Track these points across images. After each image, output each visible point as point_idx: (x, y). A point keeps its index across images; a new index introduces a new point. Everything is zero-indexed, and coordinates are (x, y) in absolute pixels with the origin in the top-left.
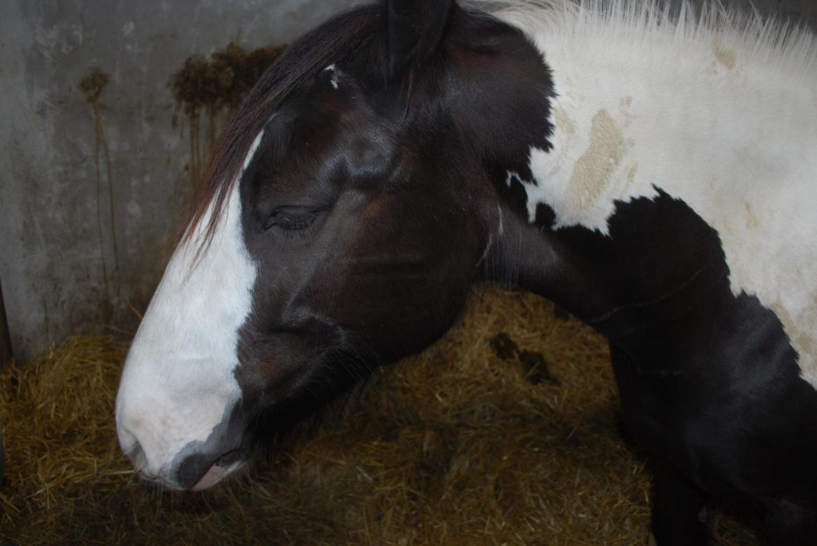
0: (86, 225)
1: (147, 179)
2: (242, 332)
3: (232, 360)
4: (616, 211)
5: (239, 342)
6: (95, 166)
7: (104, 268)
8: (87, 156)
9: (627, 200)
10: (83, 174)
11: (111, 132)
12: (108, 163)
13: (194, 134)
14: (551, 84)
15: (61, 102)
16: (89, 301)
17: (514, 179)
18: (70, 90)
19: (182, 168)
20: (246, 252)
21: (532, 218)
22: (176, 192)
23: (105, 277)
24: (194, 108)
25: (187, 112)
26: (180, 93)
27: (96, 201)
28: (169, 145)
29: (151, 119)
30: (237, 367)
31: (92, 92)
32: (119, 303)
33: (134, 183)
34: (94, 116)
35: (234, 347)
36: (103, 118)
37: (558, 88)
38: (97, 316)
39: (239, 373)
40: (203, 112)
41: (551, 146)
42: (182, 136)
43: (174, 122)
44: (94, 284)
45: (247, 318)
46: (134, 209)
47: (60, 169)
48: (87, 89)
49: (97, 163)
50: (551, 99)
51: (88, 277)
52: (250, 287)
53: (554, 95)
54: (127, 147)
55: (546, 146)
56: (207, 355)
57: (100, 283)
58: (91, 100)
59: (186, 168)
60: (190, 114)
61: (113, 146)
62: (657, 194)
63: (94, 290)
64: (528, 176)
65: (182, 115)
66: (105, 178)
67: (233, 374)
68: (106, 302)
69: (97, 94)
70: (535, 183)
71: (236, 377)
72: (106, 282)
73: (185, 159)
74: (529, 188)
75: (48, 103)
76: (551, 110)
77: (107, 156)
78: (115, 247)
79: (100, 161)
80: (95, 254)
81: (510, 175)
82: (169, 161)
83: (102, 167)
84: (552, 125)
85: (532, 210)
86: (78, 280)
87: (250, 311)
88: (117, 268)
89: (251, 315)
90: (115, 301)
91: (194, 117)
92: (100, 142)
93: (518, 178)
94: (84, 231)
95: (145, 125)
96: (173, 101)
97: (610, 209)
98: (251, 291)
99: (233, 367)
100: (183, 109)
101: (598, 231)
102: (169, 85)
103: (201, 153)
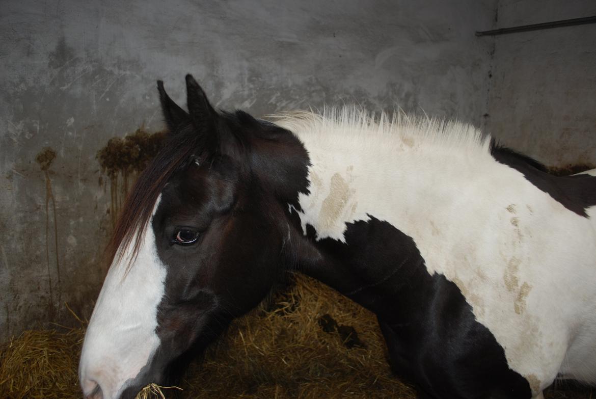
0: (38, 253)
1: (81, 220)
2: (160, 308)
3: (154, 324)
4: (348, 228)
5: (158, 313)
6: (45, 212)
7: (50, 282)
8: (40, 206)
9: (352, 222)
10: (37, 218)
11: (57, 189)
12: (55, 210)
13: (113, 190)
14: (308, 159)
15: (23, 170)
16: (38, 305)
17: (292, 208)
18: (30, 163)
19: (105, 212)
20: (160, 262)
21: (305, 233)
22: (101, 228)
23: (51, 288)
24: (113, 172)
25: (108, 175)
26: (104, 162)
27: (45, 236)
28: (96, 197)
29: (84, 180)
30: (157, 327)
31: (45, 163)
32: (60, 306)
33: (72, 223)
34: (45, 179)
35: (155, 316)
36: (52, 180)
37: (312, 161)
38: (45, 315)
39: (158, 331)
40: (120, 175)
41: (309, 192)
42: (105, 191)
43: (100, 182)
44: (43, 293)
45: (163, 299)
46: (72, 240)
47: (21, 215)
48: (41, 162)
49: (47, 210)
50: (308, 167)
51: (39, 288)
52: (164, 280)
53: (310, 165)
54: (68, 198)
55: (307, 192)
56: (139, 324)
57: (47, 293)
58: (43, 168)
59: (108, 212)
60: (111, 175)
61: (58, 198)
62: (370, 219)
63: (42, 297)
64: (299, 207)
65: (105, 177)
66: (52, 220)
67: (155, 332)
68: (51, 305)
69: (48, 164)
70: (303, 212)
71: (156, 333)
72: (51, 292)
73: (108, 205)
74: (300, 214)
75: (14, 171)
76: (308, 173)
77: (54, 205)
78: (58, 267)
79: (49, 208)
80: (44, 272)
81: (290, 206)
82: (96, 207)
83: (50, 212)
84: (309, 181)
85: (304, 228)
86: (31, 291)
87: (164, 294)
88: (59, 281)
89: (164, 296)
90: (57, 305)
91: (114, 177)
92: (50, 196)
93: (294, 208)
94: (37, 257)
95: (80, 184)
96: (100, 168)
97: (344, 228)
98: (164, 283)
99: (155, 328)
100: (106, 173)
101: (339, 240)
102: (97, 157)
103: (118, 202)
